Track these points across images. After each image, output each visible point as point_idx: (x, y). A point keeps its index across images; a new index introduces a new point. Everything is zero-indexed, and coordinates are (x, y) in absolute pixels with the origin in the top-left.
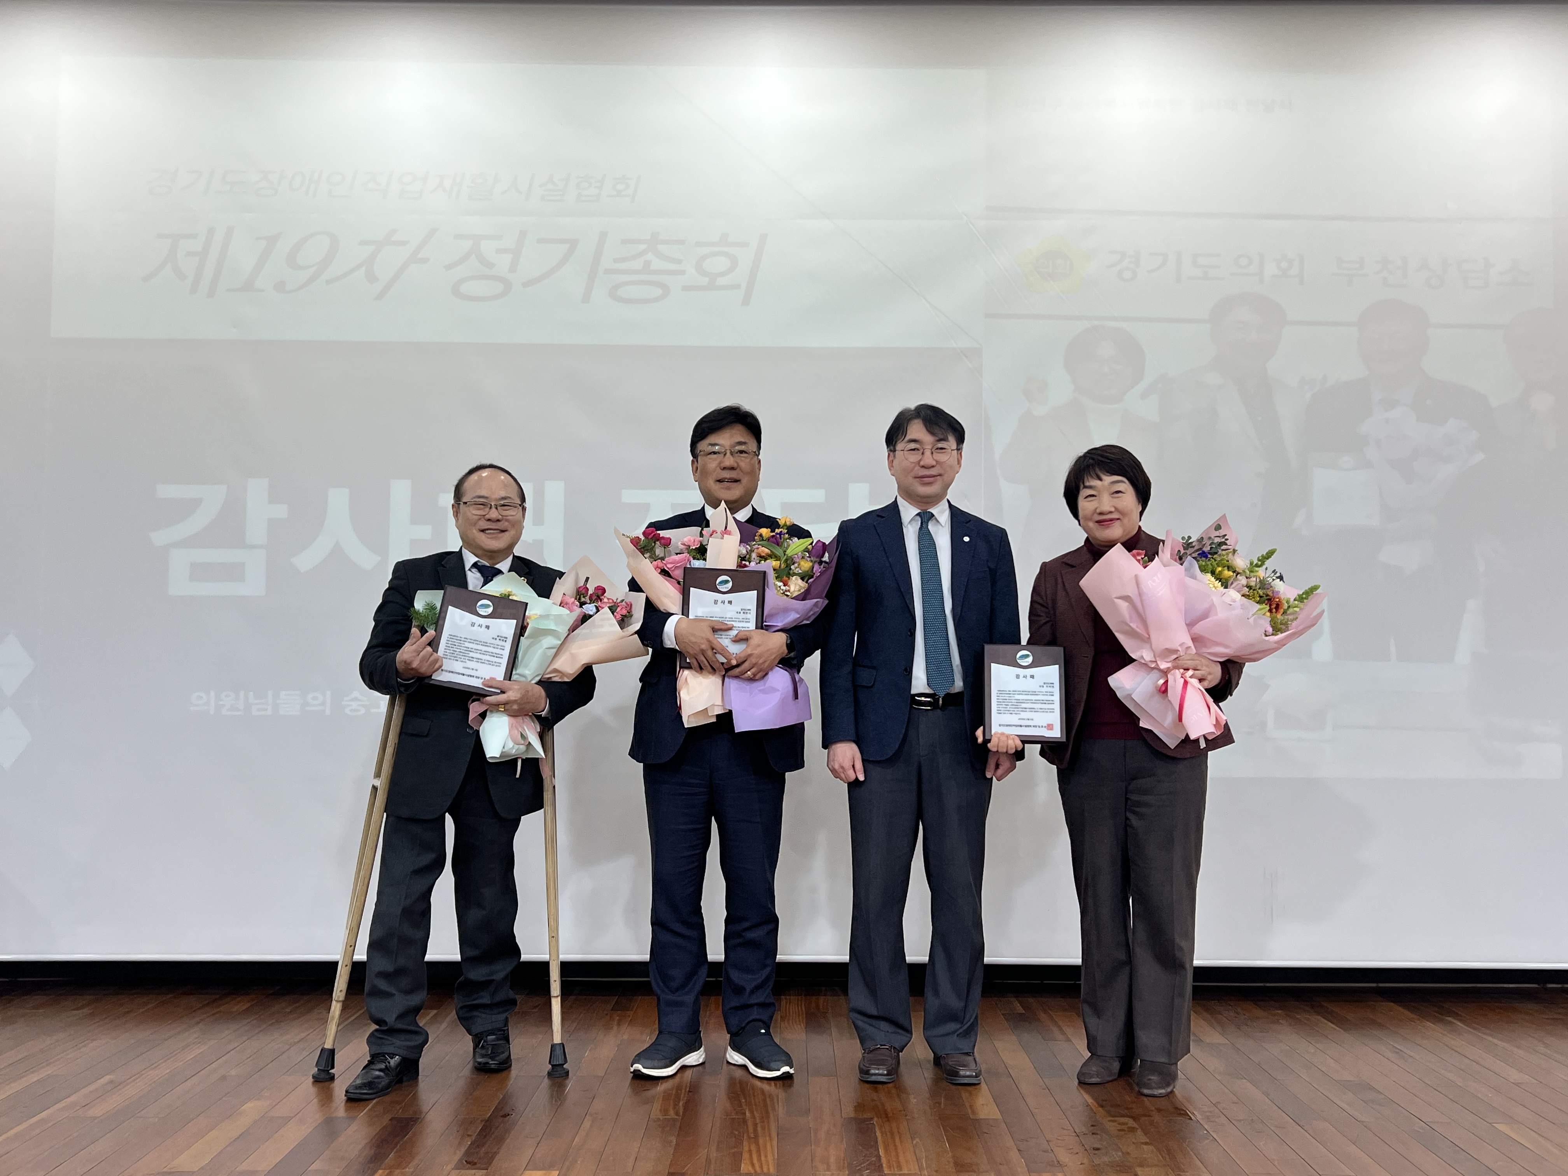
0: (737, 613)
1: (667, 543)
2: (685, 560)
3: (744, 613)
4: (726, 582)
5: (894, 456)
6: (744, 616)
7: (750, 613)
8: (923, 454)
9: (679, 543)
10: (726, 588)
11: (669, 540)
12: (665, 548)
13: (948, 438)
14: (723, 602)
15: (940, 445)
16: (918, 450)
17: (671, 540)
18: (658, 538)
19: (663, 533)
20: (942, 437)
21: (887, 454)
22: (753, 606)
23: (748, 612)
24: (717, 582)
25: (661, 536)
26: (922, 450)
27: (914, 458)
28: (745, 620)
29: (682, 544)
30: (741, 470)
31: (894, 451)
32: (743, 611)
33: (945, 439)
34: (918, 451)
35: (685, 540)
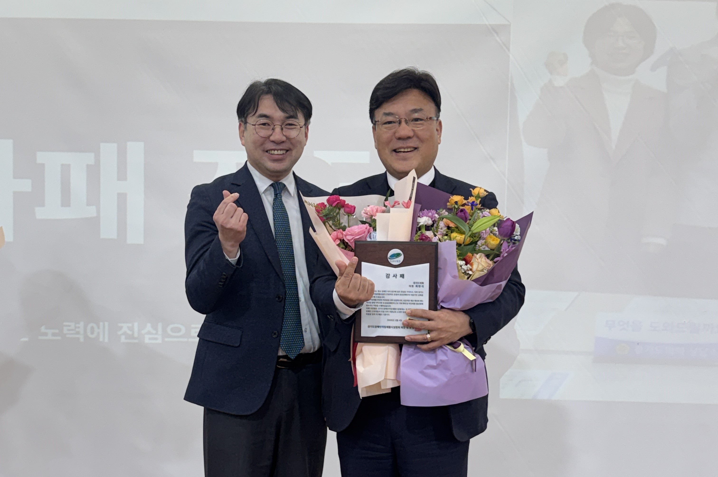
0: (410, 286)
1: (351, 210)
2: (365, 232)
3: (417, 286)
4: (398, 255)
5: (246, 128)
6: (418, 289)
7: (423, 286)
8: (273, 129)
9: (363, 211)
10: (397, 261)
11: (353, 209)
12: (349, 216)
13: (297, 116)
14: (395, 276)
15: (291, 121)
16: (269, 125)
17: (355, 208)
18: (343, 205)
19: (349, 200)
20: (292, 114)
21: (238, 124)
22: (426, 279)
23: (421, 285)
24: (389, 256)
25: (346, 203)
26: (272, 127)
27: (264, 133)
28: (418, 294)
29: (364, 213)
30: (418, 137)
31: (246, 123)
32: (416, 284)
33: (294, 117)
34: (269, 127)
35: (368, 209)
